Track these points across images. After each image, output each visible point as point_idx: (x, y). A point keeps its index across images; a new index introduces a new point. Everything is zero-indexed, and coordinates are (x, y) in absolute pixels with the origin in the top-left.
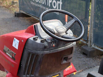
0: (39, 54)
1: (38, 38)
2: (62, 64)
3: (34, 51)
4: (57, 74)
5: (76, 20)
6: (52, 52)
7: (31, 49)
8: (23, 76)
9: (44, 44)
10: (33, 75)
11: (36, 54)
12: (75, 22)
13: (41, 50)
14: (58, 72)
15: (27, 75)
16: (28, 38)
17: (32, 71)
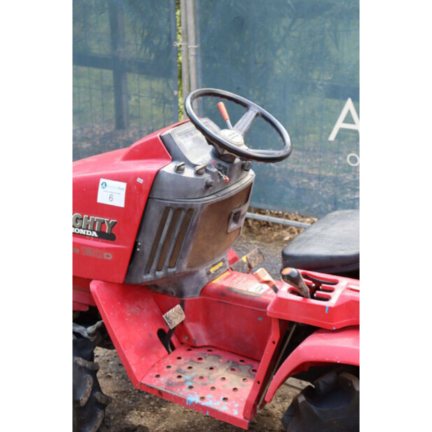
0: (194, 207)
2: (229, 231)
3: (180, 202)
4: (219, 262)
5: (257, 111)
7: (172, 197)
8: (144, 277)
9: (204, 179)
10: (174, 267)
11: (188, 208)
13: (197, 196)
14: (220, 255)
15: (157, 273)
16: (158, 171)
17: (171, 258)
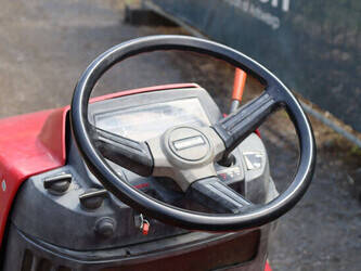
1: (69, 180)
5: (280, 98)
6: (136, 255)
9: (95, 218)
12: (275, 108)
16: (27, 179)
